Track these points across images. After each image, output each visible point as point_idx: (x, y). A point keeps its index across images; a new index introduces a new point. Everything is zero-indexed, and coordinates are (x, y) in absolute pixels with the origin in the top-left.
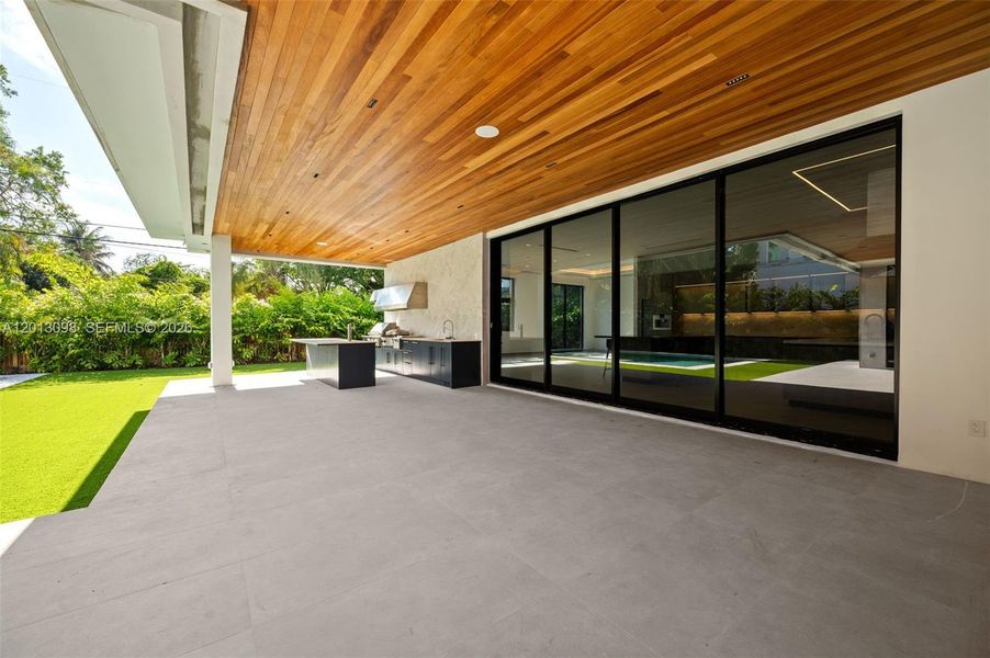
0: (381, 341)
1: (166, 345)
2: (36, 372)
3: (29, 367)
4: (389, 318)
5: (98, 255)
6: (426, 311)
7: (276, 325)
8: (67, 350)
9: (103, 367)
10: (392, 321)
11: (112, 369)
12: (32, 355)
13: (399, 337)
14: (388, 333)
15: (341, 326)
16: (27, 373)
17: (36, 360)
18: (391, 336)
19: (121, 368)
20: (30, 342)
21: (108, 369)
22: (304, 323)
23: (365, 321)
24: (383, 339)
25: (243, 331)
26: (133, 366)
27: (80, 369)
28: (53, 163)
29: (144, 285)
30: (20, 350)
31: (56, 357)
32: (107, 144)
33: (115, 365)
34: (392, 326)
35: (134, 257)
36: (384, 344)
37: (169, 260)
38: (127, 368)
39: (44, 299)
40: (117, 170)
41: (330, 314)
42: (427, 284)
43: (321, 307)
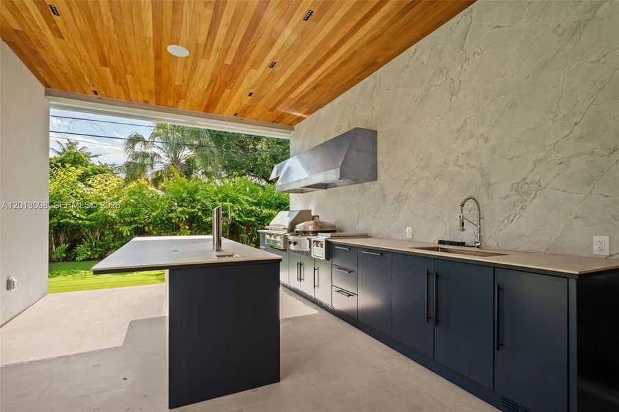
0: (287, 242)
4: (297, 204)
6: (373, 187)
7: (170, 215)
10: (303, 209)
13: (322, 237)
14: (299, 227)
15: (240, 217)
18: (305, 233)
22: (200, 214)
23: (266, 211)
24: (291, 238)
25: (135, 222)
34: (304, 216)
36: (292, 247)
41: (228, 204)
42: (376, 132)
43: (220, 196)
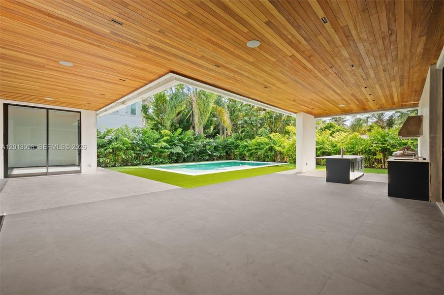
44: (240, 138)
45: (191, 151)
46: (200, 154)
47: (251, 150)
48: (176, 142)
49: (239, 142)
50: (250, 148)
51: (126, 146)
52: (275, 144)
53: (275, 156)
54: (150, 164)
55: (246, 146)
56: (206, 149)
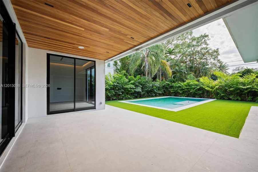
1: (248, 94)
2: (215, 99)
3: (213, 98)
5: (225, 70)
8: (221, 94)
9: (229, 99)
11: (232, 100)
12: (214, 95)
16: (213, 99)
17: (214, 96)
19: (234, 100)
20: (214, 92)
21: (230, 100)
26: (237, 100)
27: (224, 99)
28: (217, 51)
29: (241, 76)
30: (212, 94)
31: (219, 96)
32: (236, 42)
33: (233, 99)
35: (235, 69)
37: (248, 68)
38: (235, 100)
39: (216, 82)
40: (238, 48)
44: (172, 81)
45: (145, 90)
46: (149, 92)
47: (184, 89)
48: (137, 84)
49: (174, 84)
50: (183, 88)
51: (110, 87)
52: (203, 85)
53: (203, 93)
54: (123, 99)
55: (180, 87)
56: (153, 89)
